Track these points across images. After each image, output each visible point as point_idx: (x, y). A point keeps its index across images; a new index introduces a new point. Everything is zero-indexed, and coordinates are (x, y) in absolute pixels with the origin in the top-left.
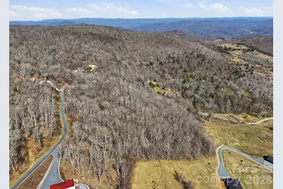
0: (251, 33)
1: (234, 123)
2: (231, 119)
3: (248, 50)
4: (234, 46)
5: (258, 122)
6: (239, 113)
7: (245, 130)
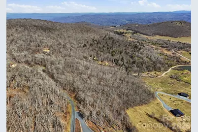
0: (127, 22)
1: (152, 77)
2: (150, 75)
3: (134, 33)
4: (125, 31)
5: (163, 75)
6: (151, 71)
7: (159, 80)
